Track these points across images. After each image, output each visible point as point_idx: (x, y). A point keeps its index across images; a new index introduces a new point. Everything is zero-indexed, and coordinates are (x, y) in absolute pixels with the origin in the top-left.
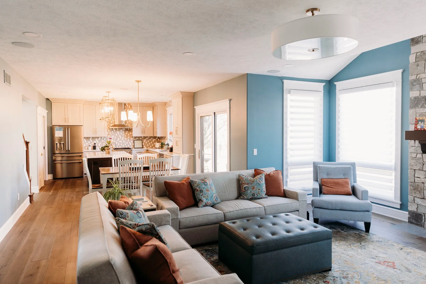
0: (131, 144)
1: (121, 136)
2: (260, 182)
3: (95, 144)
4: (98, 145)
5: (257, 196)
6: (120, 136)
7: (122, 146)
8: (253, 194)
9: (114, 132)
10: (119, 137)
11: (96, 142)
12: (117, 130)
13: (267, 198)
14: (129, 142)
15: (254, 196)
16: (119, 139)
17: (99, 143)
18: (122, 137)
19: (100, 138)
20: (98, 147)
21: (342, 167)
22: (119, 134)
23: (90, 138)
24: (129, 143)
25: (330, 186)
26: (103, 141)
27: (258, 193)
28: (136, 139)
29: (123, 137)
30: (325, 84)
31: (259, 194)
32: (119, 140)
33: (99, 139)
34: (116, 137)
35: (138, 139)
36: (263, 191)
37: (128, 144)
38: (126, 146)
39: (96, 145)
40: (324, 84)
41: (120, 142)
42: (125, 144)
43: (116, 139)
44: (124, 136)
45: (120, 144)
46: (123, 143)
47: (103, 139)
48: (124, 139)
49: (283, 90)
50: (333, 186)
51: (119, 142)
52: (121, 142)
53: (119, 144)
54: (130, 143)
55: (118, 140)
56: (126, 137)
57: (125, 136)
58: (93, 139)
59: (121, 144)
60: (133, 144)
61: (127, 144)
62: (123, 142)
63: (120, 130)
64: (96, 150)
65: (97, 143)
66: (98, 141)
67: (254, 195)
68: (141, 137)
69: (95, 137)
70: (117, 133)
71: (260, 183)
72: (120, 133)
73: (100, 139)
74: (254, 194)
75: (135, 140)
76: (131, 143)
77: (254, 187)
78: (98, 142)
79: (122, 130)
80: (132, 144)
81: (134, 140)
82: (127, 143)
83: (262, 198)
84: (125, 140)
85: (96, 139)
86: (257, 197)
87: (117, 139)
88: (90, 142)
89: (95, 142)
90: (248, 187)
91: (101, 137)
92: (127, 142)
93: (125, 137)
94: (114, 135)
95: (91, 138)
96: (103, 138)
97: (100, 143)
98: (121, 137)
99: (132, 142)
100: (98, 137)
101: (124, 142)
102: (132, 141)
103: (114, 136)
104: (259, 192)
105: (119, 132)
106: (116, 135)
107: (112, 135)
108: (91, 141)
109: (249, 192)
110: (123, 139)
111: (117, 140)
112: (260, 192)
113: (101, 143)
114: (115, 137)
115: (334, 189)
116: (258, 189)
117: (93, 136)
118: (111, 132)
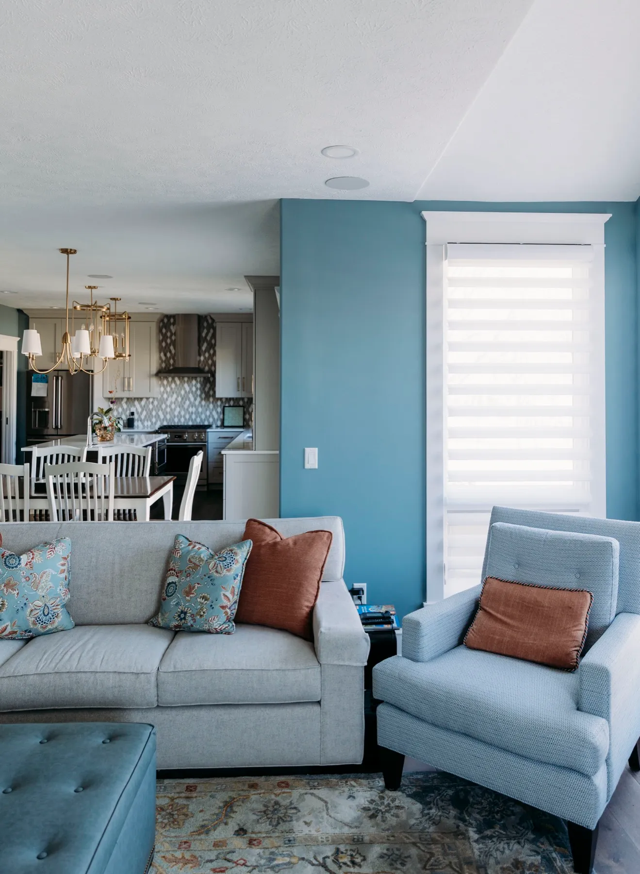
0: (216, 417)
1: (194, 396)
2: (217, 572)
3: (132, 414)
4: (139, 416)
5: (192, 622)
6: (191, 396)
7: (195, 420)
8: (182, 612)
9: (176, 385)
10: (189, 399)
11: (137, 409)
12: (184, 382)
13: (229, 633)
14: (213, 411)
15: (183, 621)
16: (187, 402)
17: (141, 413)
18: (195, 399)
19: (144, 401)
20: (141, 421)
21: (575, 542)
22: (189, 392)
23: (122, 399)
24: (211, 413)
25: (504, 614)
26: (151, 406)
27: (198, 614)
28: (229, 403)
29: (199, 399)
30: (611, 215)
31: (201, 616)
32: (189, 406)
33: (143, 403)
34: (182, 399)
35: (234, 403)
36: (217, 607)
37: (209, 416)
38: (205, 420)
39: (136, 416)
40: (607, 217)
41: (190, 410)
42: (203, 417)
43: (181, 402)
44: (200, 396)
45: (190, 417)
46: (197, 413)
47: (152, 403)
48: (200, 402)
49: (425, 247)
50: (511, 617)
51: (187, 410)
52: (194, 410)
53: (187, 416)
54: (214, 413)
55: (186, 406)
56: (205, 399)
57: (203, 396)
58: (130, 403)
59: (194, 417)
60: (221, 416)
61: (206, 416)
62: (197, 409)
63: (191, 382)
64: (136, 430)
65: (138, 413)
66: (141, 406)
67: (184, 618)
68: (243, 399)
69: (135, 399)
70: (184, 389)
71: (215, 574)
72: (191, 389)
73: (146, 402)
74: (185, 613)
75: (227, 405)
76: (217, 412)
77: (194, 587)
78: (140, 410)
79: (197, 382)
80: (219, 416)
81: (224, 407)
82: (208, 413)
83: (208, 632)
84: (202, 406)
85: (136, 403)
86: (192, 626)
87: (184, 403)
88: (123, 409)
89: (133, 410)
90: (176, 586)
91: (148, 399)
92: (206, 410)
93: (202, 399)
94: (176, 392)
95: (125, 400)
96: (151, 400)
97: (144, 413)
98: (192, 399)
99: (220, 412)
100: (141, 399)
101: (200, 410)
102: (219, 410)
103: (178, 396)
104: (201, 609)
105: (189, 386)
106: (183, 392)
107: (173, 393)
108: (125, 406)
109: (173, 602)
110: (197, 403)
111: (183, 406)
112: (205, 610)
113: (147, 413)
114: (180, 399)
115: (509, 632)
116: (203, 597)
117: (128, 396)
118: (170, 386)
